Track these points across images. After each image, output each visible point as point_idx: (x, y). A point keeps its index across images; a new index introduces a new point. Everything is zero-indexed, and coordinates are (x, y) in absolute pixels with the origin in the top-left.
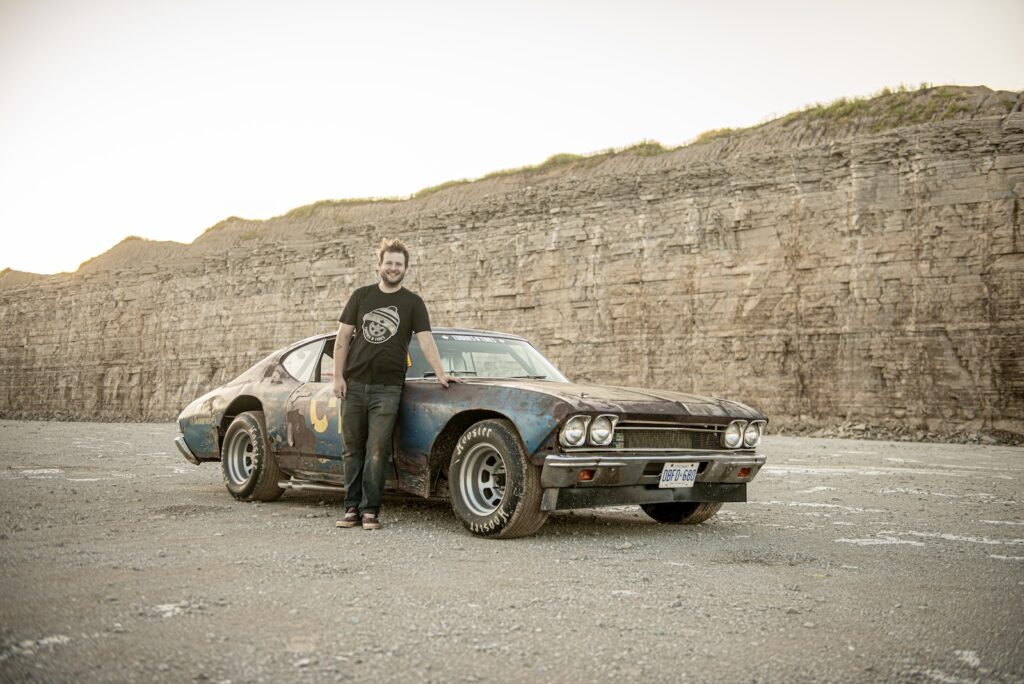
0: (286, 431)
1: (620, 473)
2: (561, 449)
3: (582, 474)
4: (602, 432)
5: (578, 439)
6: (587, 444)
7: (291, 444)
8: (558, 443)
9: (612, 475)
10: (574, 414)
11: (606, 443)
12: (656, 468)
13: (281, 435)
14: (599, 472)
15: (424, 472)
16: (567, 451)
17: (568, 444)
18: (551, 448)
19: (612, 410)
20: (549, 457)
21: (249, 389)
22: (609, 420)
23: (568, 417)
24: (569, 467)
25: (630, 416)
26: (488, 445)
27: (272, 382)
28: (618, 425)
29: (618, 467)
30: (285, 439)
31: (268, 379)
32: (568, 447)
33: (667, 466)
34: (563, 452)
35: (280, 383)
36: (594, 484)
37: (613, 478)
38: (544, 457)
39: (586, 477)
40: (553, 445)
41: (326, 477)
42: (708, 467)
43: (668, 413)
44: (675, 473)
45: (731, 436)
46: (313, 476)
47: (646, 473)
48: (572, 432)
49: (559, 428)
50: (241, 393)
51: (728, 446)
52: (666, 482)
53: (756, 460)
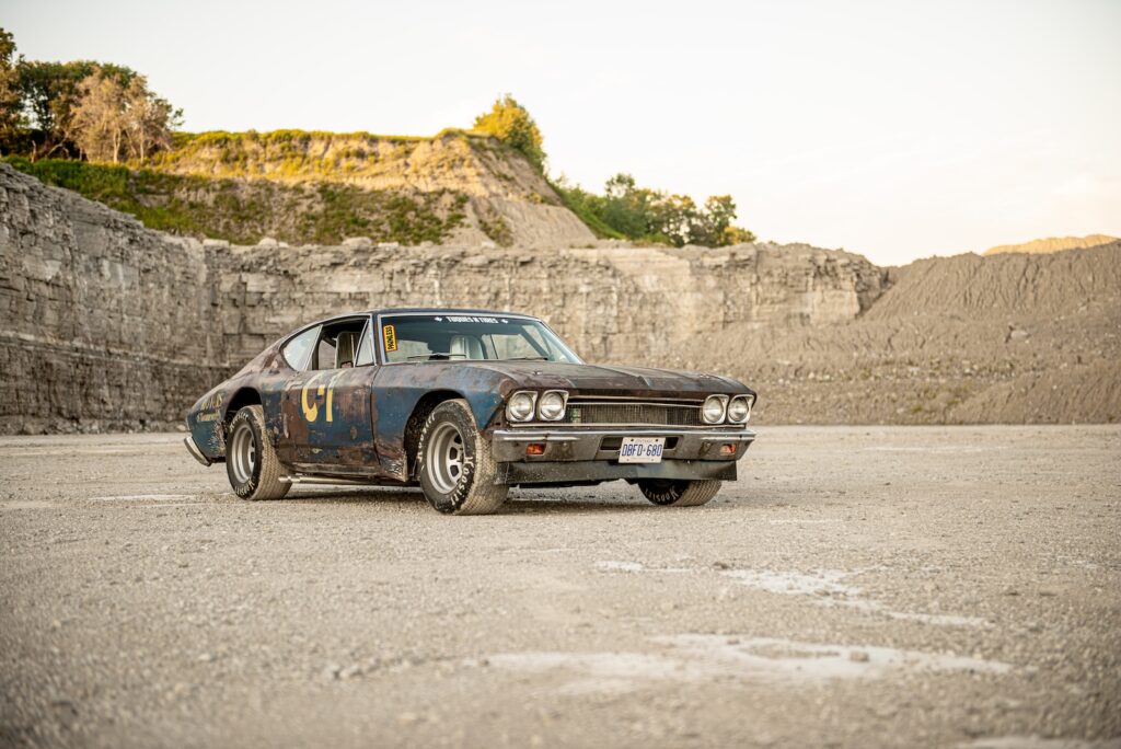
0: (282, 423)
1: (574, 448)
2: (507, 425)
3: (531, 449)
4: (552, 407)
5: (526, 415)
6: (536, 419)
7: (287, 435)
8: (505, 419)
9: (565, 450)
10: (517, 390)
11: (559, 418)
12: (612, 443)
13: (278, 427)
14: (549, 447)
15: (400, 456)
16: (514, 425)
17: (514, 419)
18: (498, 424)
19: (562, 385)
20: (496, 432)
21: (251, 380)
22: (560, 395)
23: (511, 392)
24: (515, 441)
25: (582, 391)
26: (450, 424)
27: (271, 372)
28: (569, 400)
29: (571, 441)
30: (281, 431)
31: (267, 370)
32: (515, 423)
33: (626, 441)
34: (511, 428)
35: (277, 372)
36: (544, 459)
37: (567, 452)
38: (492, 432)
39: (537, 451)
40: (500, 420)
41: (320, 468)
42: (679, 443)
43: (626, 388)
44: (636, 448)
45: (711, 411)
46: (309, 468)
47: (603, 448)
48: (518, 407)
49: (504, 404)
50: (243, 385)
51: (707, 421)
52: (626, 457)
53: (741, 436)
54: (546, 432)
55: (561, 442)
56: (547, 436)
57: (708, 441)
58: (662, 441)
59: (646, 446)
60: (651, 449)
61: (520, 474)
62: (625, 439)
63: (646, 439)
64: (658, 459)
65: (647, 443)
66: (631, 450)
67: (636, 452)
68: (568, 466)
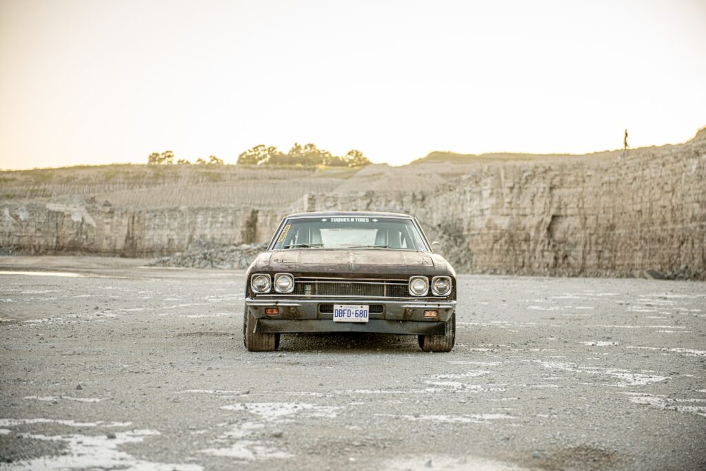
1: (299, 311)
4: (283, 284)
6: (272, 292)
8: (252, 292)
9: (293, 312)
11: (289, 291)
12: (326, 308)
14: (281, 310)
16: (258, 296)
17: (256, 292)
23: (250, 275)
29: (297, 306)
32: (258, 294)
34: (255, 297)
36: (281, 317)
37: (296, 313)
39: (274, 312)
42: (384, 309)
45: (415, 287)
51: (413, 294)
52: (339, 318)
53: (439, 305)
54: (276, 301)
55: (289, 307)
56: (277, 303)
57: (410, 308)
58: (366, 308)
59: (353, 310)
60: (358, 312)
61: (266, 327)
62: (335, 306)
63: (353, 306)
64: (366, 320)
65: (354, 309)
66: (342, 313)
67: (346, 315)
68: (301, 322)
